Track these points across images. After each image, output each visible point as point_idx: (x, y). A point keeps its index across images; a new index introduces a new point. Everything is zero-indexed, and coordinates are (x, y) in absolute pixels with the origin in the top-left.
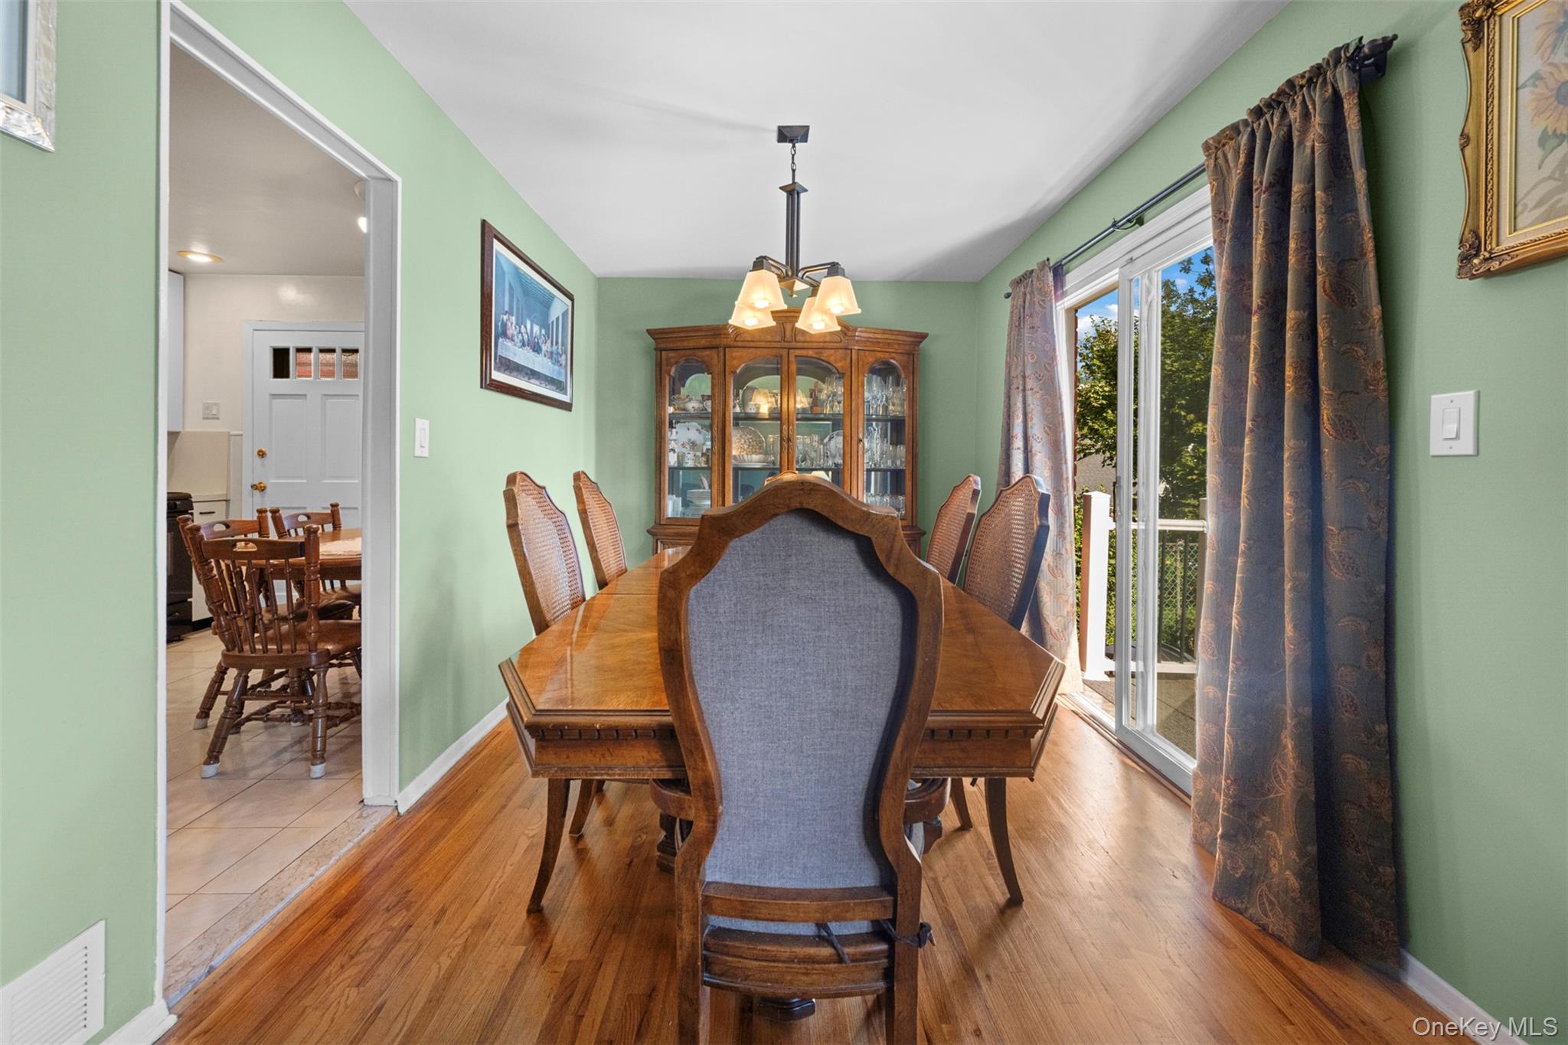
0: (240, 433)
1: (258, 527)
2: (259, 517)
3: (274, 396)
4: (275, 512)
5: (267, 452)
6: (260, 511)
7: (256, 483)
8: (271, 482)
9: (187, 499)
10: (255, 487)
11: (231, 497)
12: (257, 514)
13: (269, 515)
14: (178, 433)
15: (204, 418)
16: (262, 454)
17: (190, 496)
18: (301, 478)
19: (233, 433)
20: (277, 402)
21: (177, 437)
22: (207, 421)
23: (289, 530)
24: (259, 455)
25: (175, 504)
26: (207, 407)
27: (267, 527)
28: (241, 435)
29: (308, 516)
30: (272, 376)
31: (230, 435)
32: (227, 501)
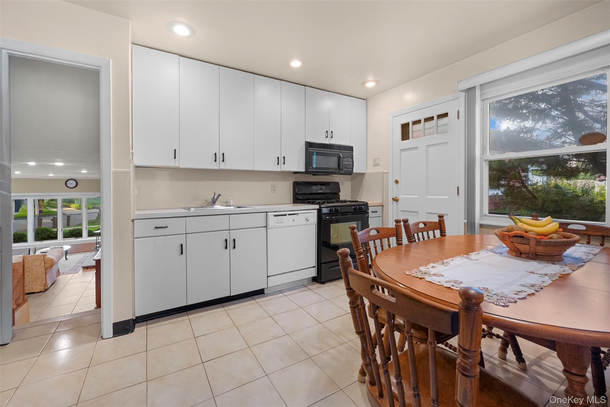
0: (388, 171)
1: (395, 232)
2: (396, 226)
3: (402, 150)
4: (406, 221)
5: (399, 181)
6: (397, 221)
7: (394, 197)
8: (401, 197)
9: (367, 205)
10: (394, 199)
11: (384, 204)
12: (395, 223)
13: (402, 223)
14: (364, 174)
15: (374, 166)
16: (397, 182)
17: (368, 204)
18: (415, 195)
19: (385, 172)
20: (404, 153)
21: (364, 175)
22: (375, 167)
23: (414, 235)
24: (395, 182)
25: (362, 207)
26: (375, 160)
27: (401, 233)
28: (388, 173)
29: (425, 224)
30: (401, 140)
31: (383, 173)
32: (382, 206)
